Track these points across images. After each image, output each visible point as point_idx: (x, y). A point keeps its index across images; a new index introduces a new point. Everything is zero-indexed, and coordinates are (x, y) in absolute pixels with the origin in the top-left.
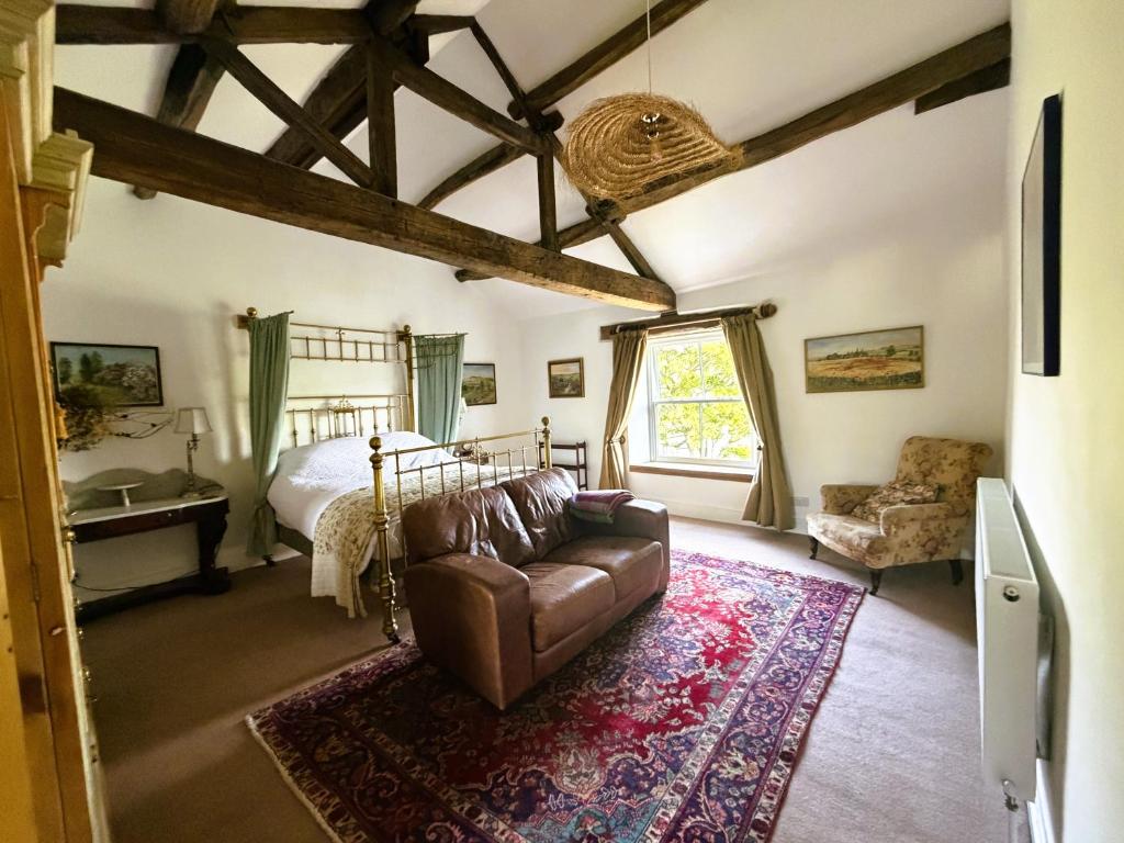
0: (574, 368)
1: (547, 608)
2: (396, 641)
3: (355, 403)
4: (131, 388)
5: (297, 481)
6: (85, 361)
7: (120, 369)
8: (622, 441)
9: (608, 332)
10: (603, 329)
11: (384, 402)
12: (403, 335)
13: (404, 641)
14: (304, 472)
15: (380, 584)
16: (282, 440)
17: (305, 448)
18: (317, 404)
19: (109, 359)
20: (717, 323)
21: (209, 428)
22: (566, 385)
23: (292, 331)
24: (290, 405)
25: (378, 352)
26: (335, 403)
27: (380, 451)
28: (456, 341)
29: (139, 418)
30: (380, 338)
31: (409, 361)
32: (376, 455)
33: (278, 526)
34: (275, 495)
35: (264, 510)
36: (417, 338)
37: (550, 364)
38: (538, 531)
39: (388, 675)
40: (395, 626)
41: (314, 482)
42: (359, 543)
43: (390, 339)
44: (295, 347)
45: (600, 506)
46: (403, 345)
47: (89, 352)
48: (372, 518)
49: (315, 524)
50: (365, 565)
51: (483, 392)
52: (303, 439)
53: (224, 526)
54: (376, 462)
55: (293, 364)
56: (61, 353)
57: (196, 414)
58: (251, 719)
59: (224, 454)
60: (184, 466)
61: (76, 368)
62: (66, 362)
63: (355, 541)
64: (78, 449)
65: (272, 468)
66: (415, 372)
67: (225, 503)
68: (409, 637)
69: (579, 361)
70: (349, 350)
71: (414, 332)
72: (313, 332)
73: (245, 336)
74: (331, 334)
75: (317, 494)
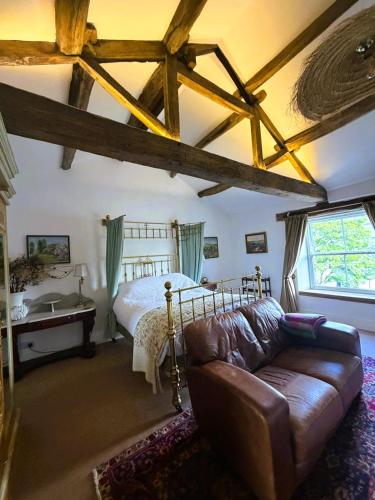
0: (261, 238)
1: (302, 424)
2: (180, 411)
3: (152, 259)
4: (58, 255)
5: (126, 300)
6: (40, 244)
7: (54, 247)
8: (293, 277)
9: (280, 217)
10: (278, 215)
11: (166, 258)
12: (174, 225)
13: (185, 411)
14: (130, 296)
15: (171, 372)
16: (120, 279)
17: (131, 282)
18: (136, 260)
19: (49, 242)
20: (360, 205)
21: (89, 274)
22: (256, 247)
23: (125, 225)
24: (124, 261)
25: (163, 233)
26: (144, 259)
27: (171, 290)
28: (200, 226)
29: (60, 269)
30: (163, 227)
31: (177, 238)
32: (168, 292)
33: (117, 324)
34: (116, 307)
35: (111, 314)
36: (181, 226)
37: (246, 236)
38: (266, 342)
39: (178, 443)
40: (180, 400)
41: (135, 302)
42: (159, 346)
43: (169, 227)
44: (126, 233)
45: (307, 326)
46: (174, 230)
47: (42, 239)
48: (166, 330)
49: (135, 328)
50: (162, 360)
51: (212, 252)
52: (130, 278)
53: (94, 323)
54: (168, 296)
55: (125, 241)
56: (31, 240)
57: (83, 267)
58: (96, 474)
59: (95, 286)
60: (78, 292)
61: (36, 247)
62: (32, 244)
63: (156, 345)
64: (34, 284)
65: (115, 293)
66: (180, 243)
67: (94, 311)
68: (188, 408)
69: (264, 234)
70: (150, 233)
71: (180, 223)
72: (134, 226)
73: (105, 229)
74: (142, 226)
75: (136, 309)
